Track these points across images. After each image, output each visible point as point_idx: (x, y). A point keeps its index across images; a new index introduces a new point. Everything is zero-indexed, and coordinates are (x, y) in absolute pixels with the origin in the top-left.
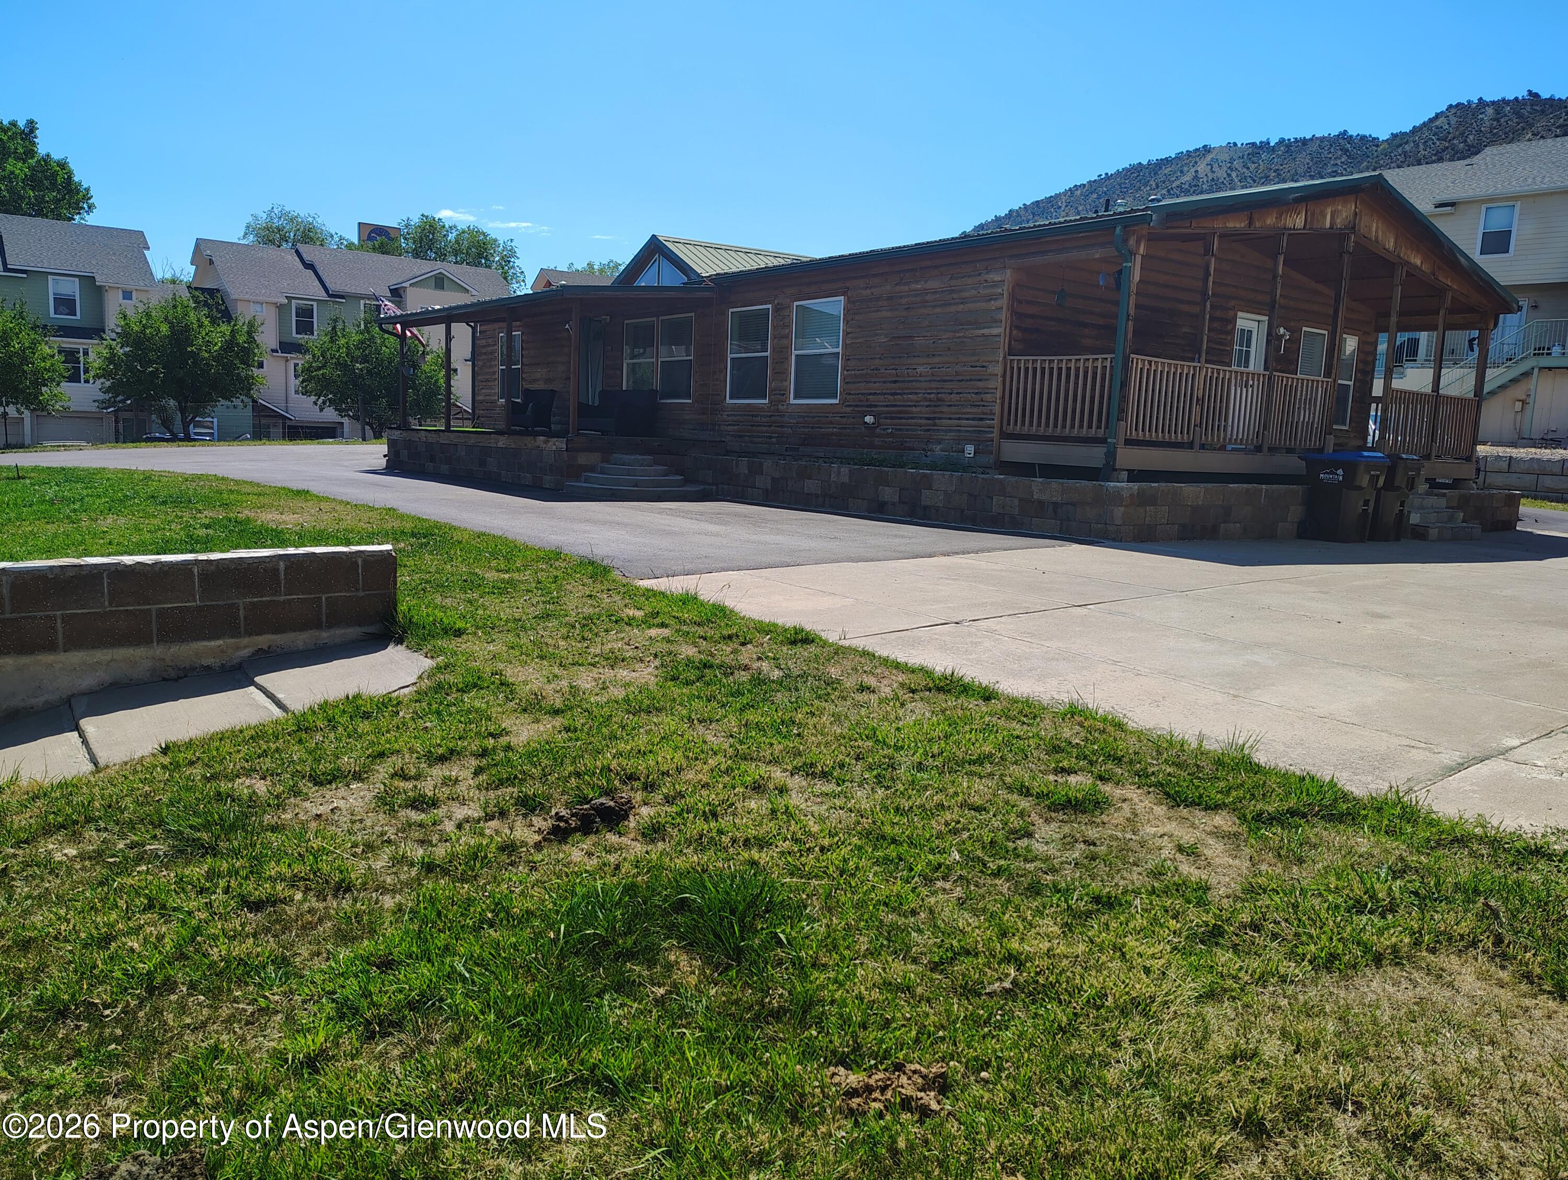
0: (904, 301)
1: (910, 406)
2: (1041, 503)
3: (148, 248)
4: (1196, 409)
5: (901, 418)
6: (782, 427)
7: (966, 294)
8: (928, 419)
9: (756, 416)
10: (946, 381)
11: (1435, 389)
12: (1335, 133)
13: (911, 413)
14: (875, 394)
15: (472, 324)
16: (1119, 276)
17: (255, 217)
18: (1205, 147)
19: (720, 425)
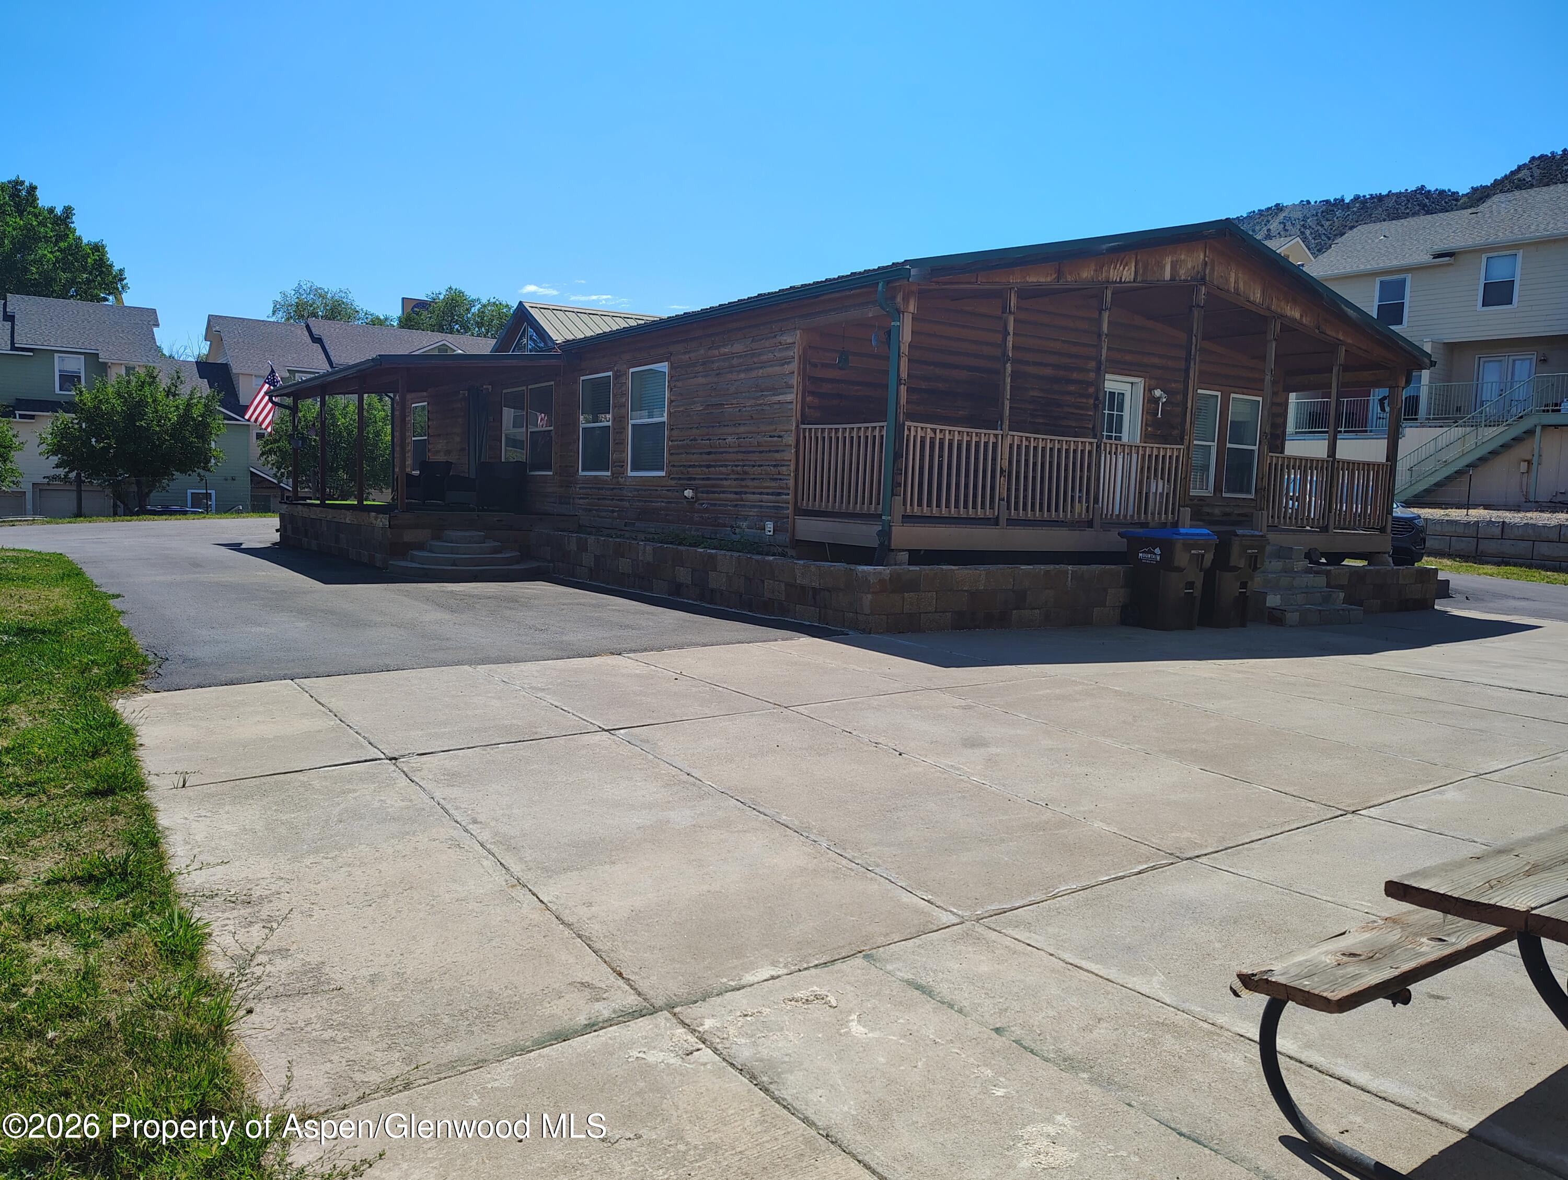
0: (715, 366)
1: (721, 479)
2: (803, 587)
3: (158, 325)
4: (1001, 481)
5: (714, 492)
6: (622, 500)
7: (764, 358)
8: (736, 493)
9: (602, 489)
10: (749, 452)
11: (1330, 453)
12: (1412, 188)
13: (722, 486)
14: (694, 466)
15: (392, 395)
16: (889, 335)
17: (284, 295)
18: (1277, 205)
19: (574, 498)
